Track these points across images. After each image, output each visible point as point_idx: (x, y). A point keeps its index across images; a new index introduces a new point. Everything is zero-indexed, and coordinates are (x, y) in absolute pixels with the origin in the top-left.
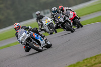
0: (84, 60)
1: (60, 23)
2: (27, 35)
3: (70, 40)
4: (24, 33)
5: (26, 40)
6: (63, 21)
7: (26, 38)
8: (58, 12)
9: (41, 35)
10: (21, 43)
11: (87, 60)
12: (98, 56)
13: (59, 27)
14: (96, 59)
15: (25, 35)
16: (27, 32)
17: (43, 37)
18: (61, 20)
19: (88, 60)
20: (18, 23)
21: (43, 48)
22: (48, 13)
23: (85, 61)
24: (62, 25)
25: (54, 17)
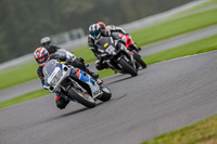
0: (156, 139)
1: (108, 56)
2: (64, 73)
4: (58, 69)
5: (62, 83)
6: (114, 53)
7: (62, 78)
8: (103, 35)
9: (91, 74)
10: (52, 88)
11: (162, 137)
12: (187, 129)
13: (106, 66)
14: (183, 135)
15: (60, 73)
16: (64, 66)
17: (96, 77)
18: (111, 50)
19: (166, 138)
21: (95, 100)
22: (79, 36)
23: (160, 141)
24: (112, 62)
25: (94, 46)
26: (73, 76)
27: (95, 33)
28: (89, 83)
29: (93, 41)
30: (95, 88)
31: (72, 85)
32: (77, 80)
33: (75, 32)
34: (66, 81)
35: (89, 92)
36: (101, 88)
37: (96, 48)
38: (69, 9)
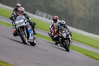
2: (24, 24)
3: (47, 51)
5: (20, 27)
6: (65, 37)
7: (22, 25)
8: (64, 27)
9: (34, 31)
15: (22, 23)
16: (26, 21)
17: (35, 34)
20: (23, 9)
21: (28, 42)
24: (62, 40)
25: (58, 29)
26: (26, 27)
27: (62, 25)
28: (30, 34)
29: (59, 27)
30: (31, 38)
31: (23, 30)
32: (27, 30)
33: (49, 16)
34: (22, 27)
35: (28, 38)
36: (34, 39)
37: (59, 31)
38: (53, 6)
